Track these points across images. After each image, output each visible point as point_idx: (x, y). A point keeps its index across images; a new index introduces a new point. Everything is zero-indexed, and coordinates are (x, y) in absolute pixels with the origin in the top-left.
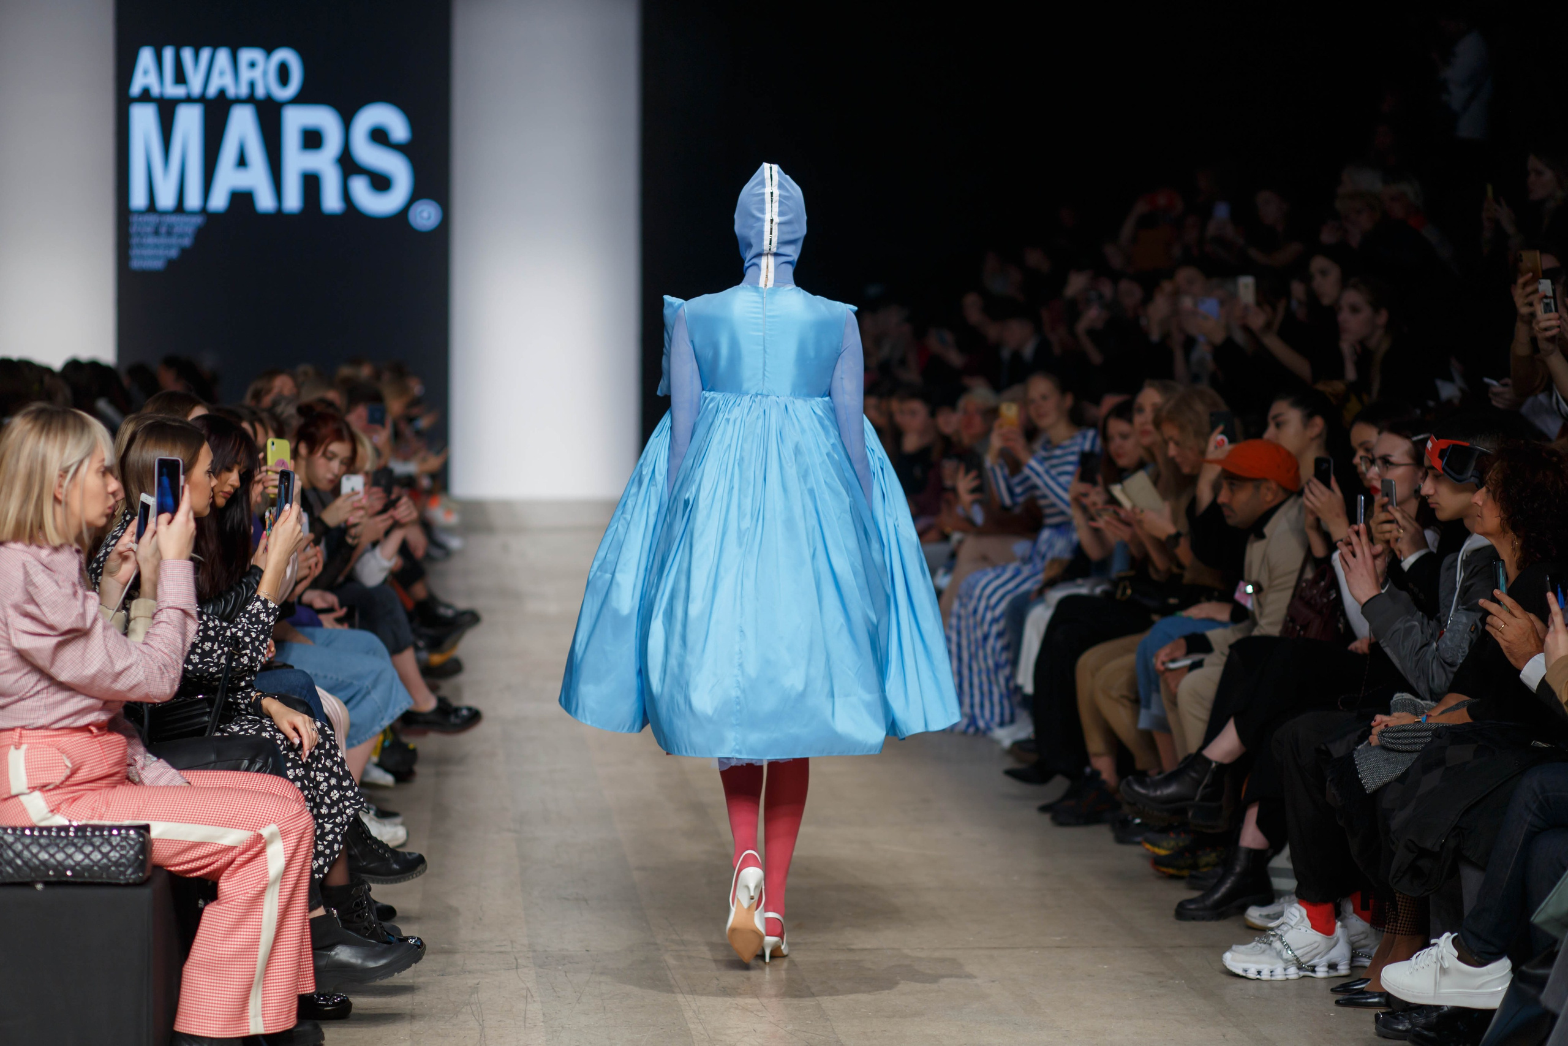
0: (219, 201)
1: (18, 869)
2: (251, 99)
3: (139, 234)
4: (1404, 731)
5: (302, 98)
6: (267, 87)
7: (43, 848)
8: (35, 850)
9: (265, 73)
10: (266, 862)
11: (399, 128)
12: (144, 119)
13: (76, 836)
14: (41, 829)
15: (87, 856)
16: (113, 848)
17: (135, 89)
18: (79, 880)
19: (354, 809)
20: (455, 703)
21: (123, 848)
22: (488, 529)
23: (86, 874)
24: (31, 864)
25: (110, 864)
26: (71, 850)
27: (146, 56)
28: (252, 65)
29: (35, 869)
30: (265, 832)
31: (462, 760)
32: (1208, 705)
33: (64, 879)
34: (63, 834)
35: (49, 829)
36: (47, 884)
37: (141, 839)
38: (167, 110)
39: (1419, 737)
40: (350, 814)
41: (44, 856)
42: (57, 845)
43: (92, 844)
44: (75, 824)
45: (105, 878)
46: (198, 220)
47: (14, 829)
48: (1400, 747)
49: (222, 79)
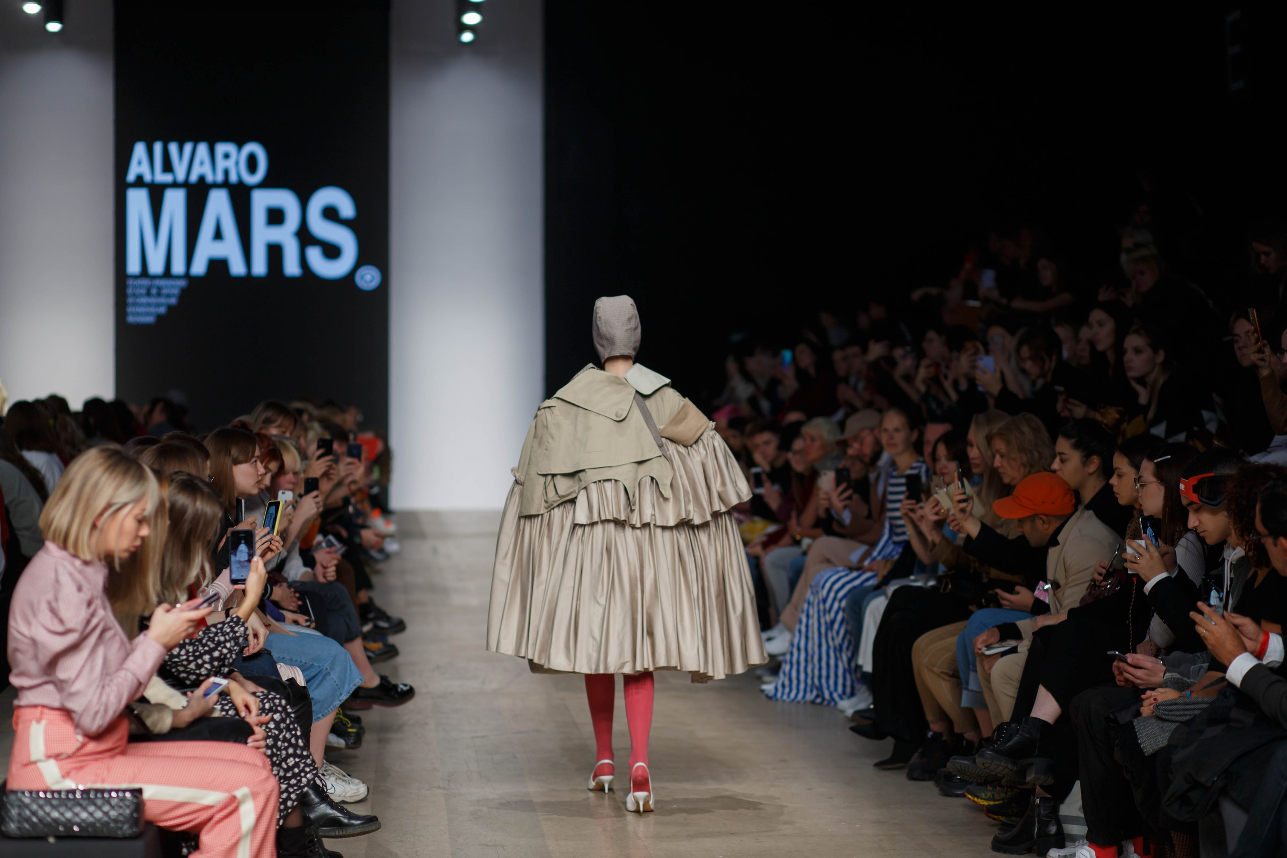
0: (199, 267)
1: (33, 825)
2: (225, 184)
3: (134, 295)
4: (1176, 704)
5: (268, 183)
6: (239, 175)
7: (54, 807)
8: (48, 809)
9: (237, 163)
10: (239, 819)
11: (347, 207)
12: (138, 200)
13: (82, 798)
14: (53, 792)
15: (91, 814)
16: (113, 807)
17: (131, 177)
18: (84, 834)
19: (313, 774)
20: (393, 681)
21: (121, 807)
22: (421, 535)
23: (90, 830)
24: (45, 822)
25: (109, 821)
26: (77, 809)
27: (140, 150)
28: (227, 156)
29: (48, 825)
30: (239, 794)
31: (400, 728)
32: (1017, 684)
33: (72, 834)
34: (71, 796)
35: (59, 792)
36: (59, 837)
37: (135, 801)
38: (156, 194)
39: (1188, 710)
40: (310, 778)
41: (55, 814)
42: (66, 806)
43: (95, 805)
44: (81, 787)
45: (105, 832)
46: (182, 283)
47: (31, 792)
48: (1173, 718)
49: (202, 168)
